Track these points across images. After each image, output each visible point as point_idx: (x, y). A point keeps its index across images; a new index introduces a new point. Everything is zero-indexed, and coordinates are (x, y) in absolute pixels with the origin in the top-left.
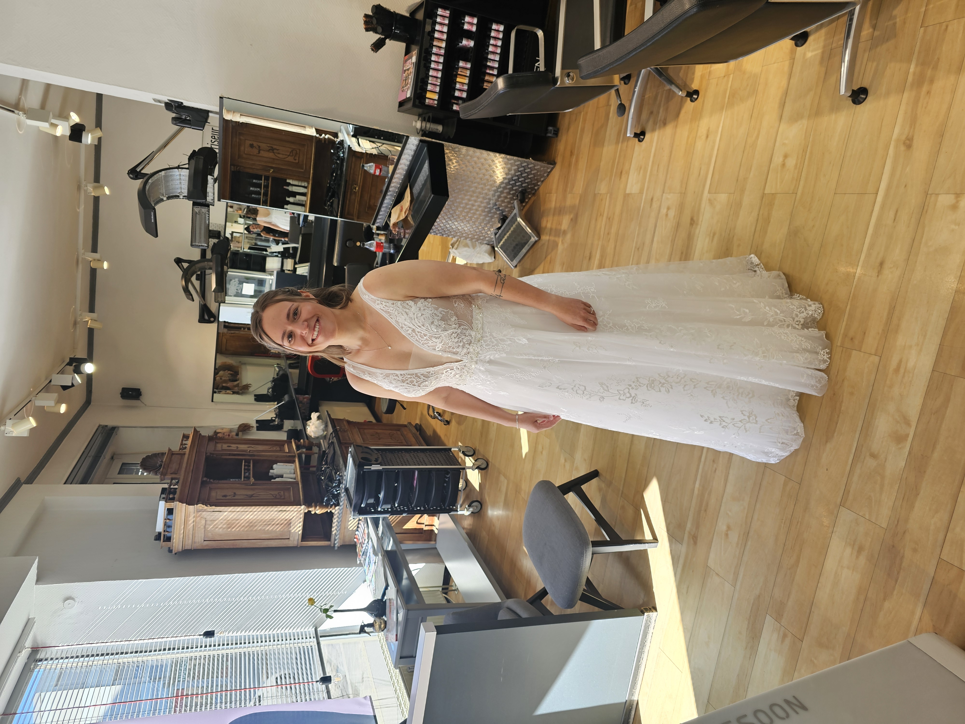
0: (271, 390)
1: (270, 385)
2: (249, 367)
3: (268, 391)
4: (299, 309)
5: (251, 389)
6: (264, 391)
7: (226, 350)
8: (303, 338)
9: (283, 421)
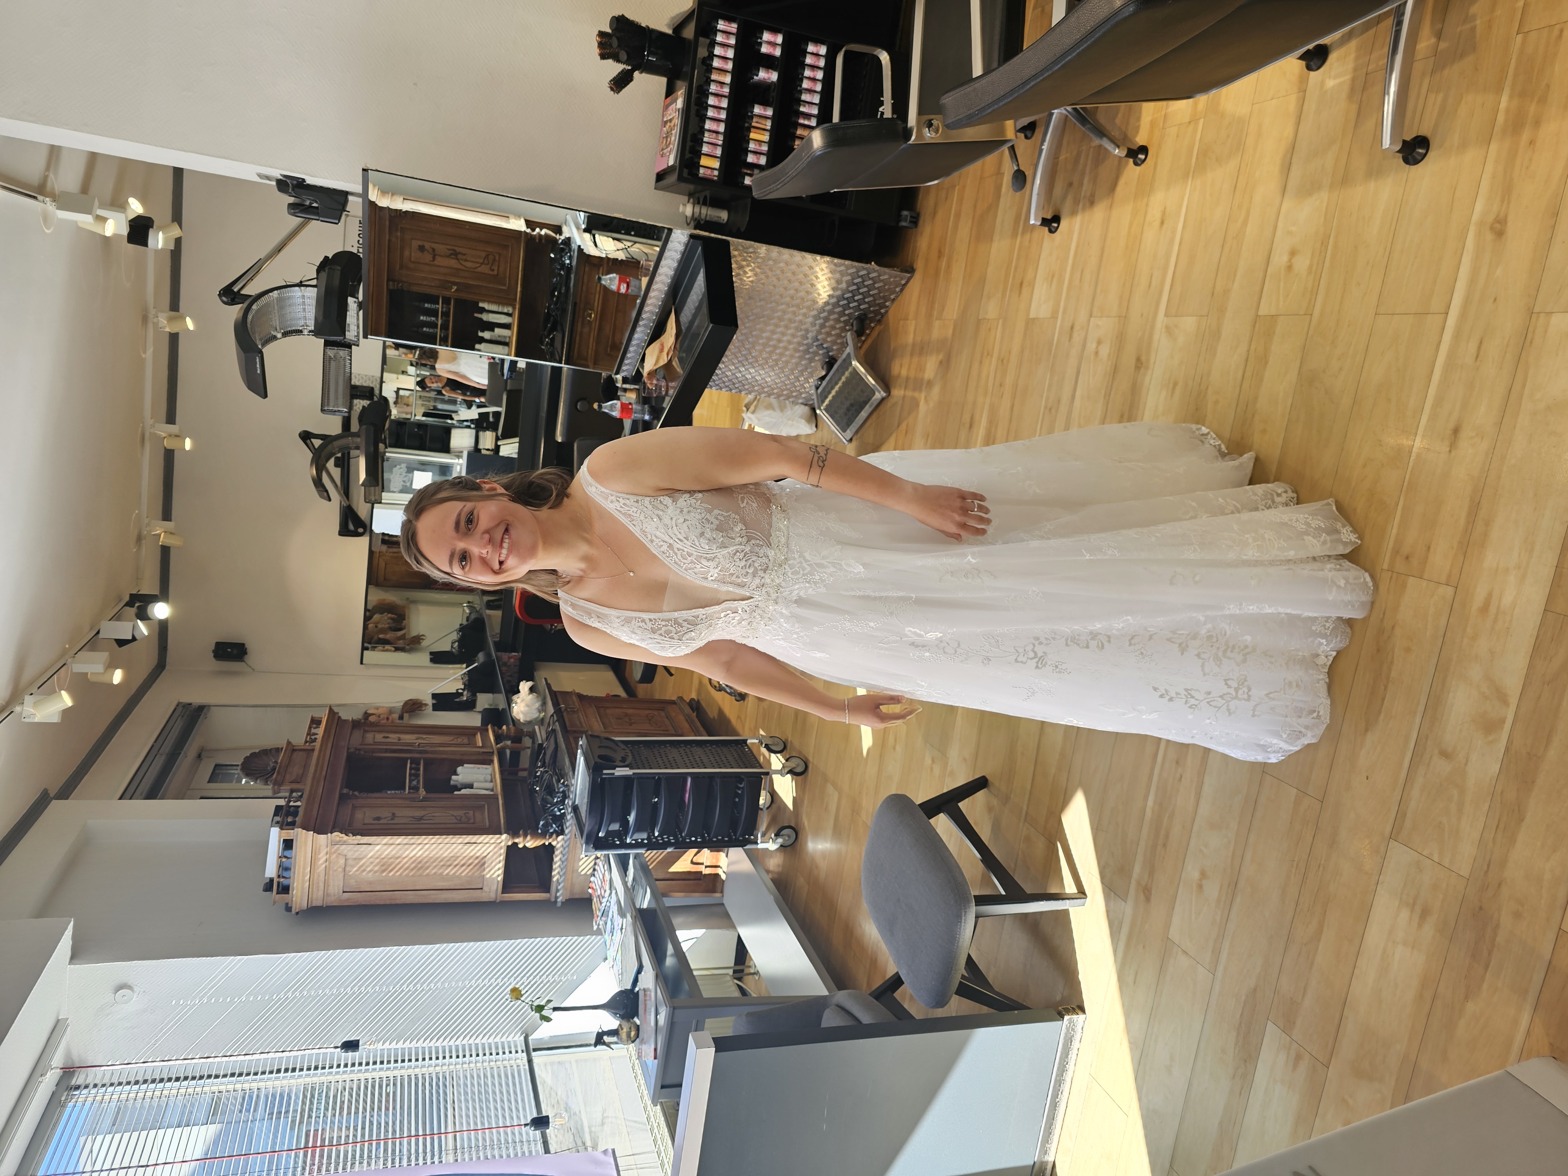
0: (457, 644)
1: (455, 636)
2: (422, 608)
3: (452, 647)
4: (475, 513)
5: (424, 643)
6: (445, 646)
7: (385, 579)
8: (484, 562)
9: (475, 696)
